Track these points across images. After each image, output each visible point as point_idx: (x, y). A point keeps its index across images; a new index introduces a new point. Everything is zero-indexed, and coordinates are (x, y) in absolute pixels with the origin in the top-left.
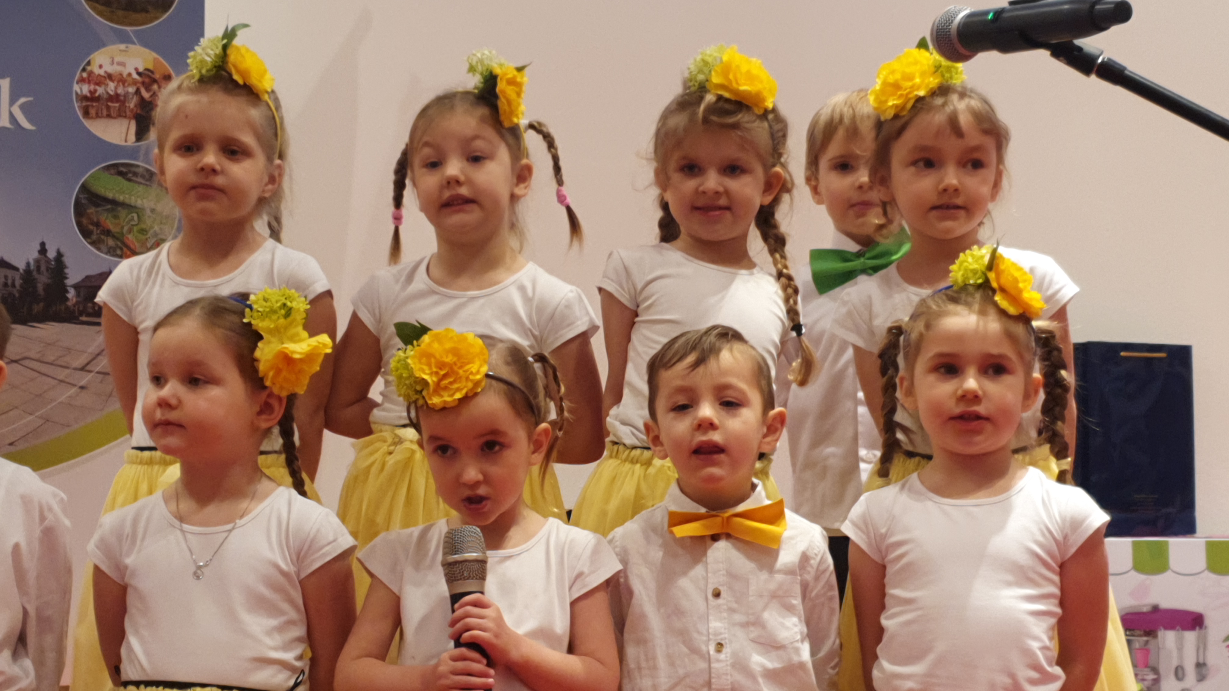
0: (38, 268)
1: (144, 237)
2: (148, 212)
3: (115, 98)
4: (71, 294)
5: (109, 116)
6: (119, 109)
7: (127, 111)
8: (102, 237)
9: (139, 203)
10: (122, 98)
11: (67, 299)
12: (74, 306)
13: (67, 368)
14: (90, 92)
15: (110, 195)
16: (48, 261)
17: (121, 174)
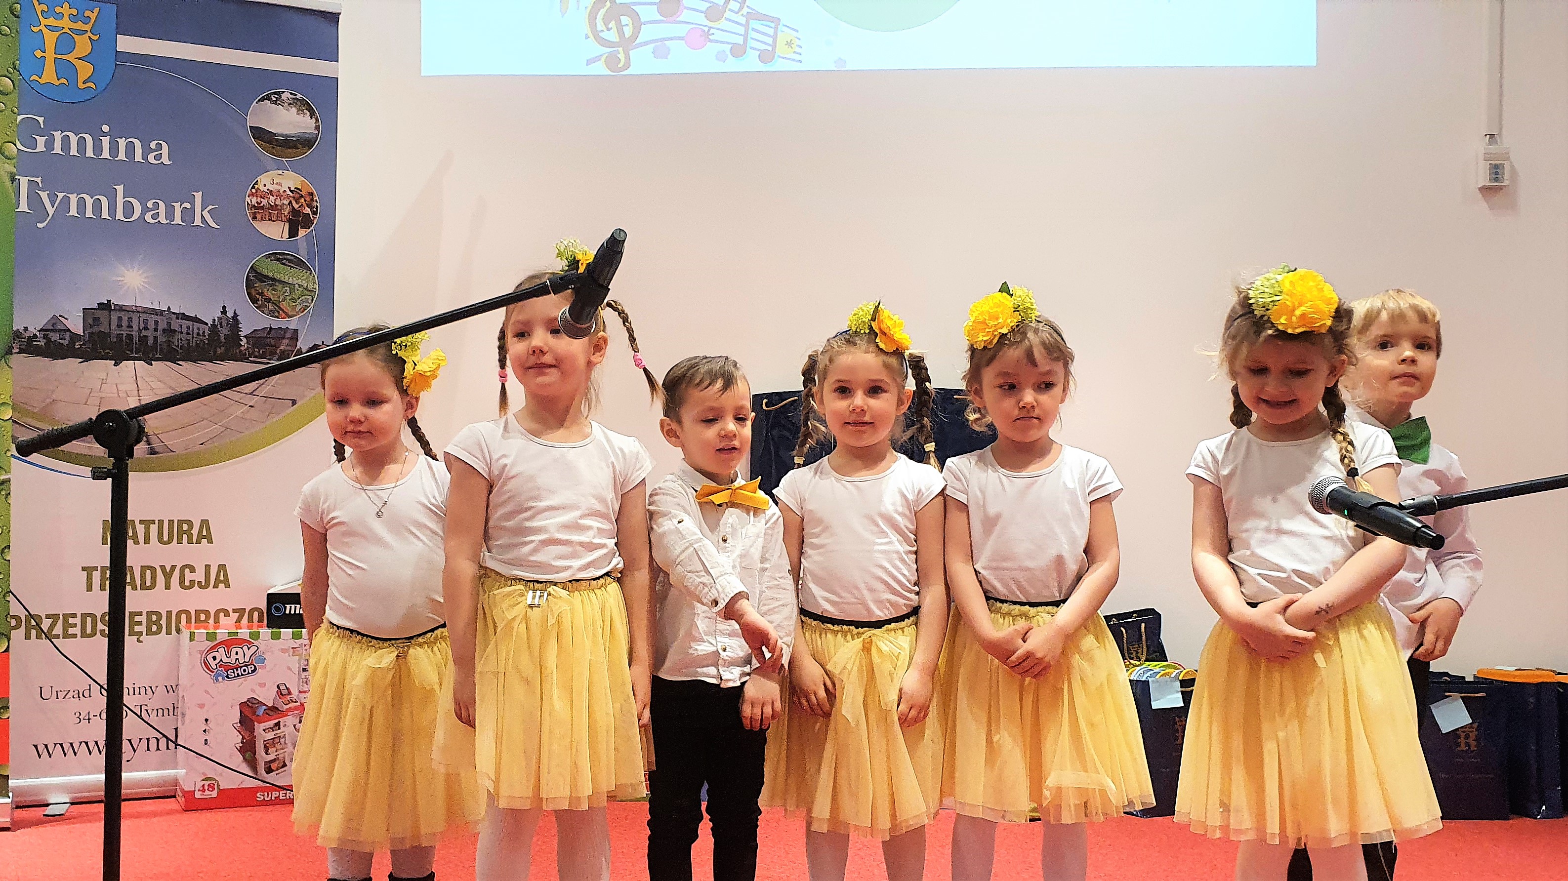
0: (221, 324)
1: (294, 304)
2: (297, 286)
3: (275, 207)
4: (244, 342)
5: (269, 219)
6: (278, 216)
7: (283, 216)
8: (266, 303)
9: (290, 281)
10: (279, 208)
11: (241, 345)
12: (245, 350)
13: (241, 393)
14: (257, 202)
15: (270, 275)
16: (228, 319)
17: (278, 260)
